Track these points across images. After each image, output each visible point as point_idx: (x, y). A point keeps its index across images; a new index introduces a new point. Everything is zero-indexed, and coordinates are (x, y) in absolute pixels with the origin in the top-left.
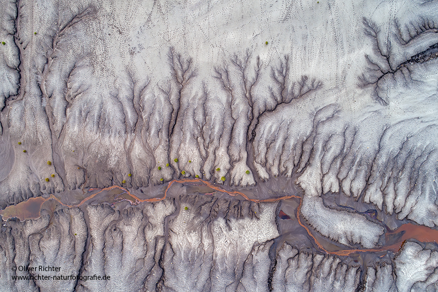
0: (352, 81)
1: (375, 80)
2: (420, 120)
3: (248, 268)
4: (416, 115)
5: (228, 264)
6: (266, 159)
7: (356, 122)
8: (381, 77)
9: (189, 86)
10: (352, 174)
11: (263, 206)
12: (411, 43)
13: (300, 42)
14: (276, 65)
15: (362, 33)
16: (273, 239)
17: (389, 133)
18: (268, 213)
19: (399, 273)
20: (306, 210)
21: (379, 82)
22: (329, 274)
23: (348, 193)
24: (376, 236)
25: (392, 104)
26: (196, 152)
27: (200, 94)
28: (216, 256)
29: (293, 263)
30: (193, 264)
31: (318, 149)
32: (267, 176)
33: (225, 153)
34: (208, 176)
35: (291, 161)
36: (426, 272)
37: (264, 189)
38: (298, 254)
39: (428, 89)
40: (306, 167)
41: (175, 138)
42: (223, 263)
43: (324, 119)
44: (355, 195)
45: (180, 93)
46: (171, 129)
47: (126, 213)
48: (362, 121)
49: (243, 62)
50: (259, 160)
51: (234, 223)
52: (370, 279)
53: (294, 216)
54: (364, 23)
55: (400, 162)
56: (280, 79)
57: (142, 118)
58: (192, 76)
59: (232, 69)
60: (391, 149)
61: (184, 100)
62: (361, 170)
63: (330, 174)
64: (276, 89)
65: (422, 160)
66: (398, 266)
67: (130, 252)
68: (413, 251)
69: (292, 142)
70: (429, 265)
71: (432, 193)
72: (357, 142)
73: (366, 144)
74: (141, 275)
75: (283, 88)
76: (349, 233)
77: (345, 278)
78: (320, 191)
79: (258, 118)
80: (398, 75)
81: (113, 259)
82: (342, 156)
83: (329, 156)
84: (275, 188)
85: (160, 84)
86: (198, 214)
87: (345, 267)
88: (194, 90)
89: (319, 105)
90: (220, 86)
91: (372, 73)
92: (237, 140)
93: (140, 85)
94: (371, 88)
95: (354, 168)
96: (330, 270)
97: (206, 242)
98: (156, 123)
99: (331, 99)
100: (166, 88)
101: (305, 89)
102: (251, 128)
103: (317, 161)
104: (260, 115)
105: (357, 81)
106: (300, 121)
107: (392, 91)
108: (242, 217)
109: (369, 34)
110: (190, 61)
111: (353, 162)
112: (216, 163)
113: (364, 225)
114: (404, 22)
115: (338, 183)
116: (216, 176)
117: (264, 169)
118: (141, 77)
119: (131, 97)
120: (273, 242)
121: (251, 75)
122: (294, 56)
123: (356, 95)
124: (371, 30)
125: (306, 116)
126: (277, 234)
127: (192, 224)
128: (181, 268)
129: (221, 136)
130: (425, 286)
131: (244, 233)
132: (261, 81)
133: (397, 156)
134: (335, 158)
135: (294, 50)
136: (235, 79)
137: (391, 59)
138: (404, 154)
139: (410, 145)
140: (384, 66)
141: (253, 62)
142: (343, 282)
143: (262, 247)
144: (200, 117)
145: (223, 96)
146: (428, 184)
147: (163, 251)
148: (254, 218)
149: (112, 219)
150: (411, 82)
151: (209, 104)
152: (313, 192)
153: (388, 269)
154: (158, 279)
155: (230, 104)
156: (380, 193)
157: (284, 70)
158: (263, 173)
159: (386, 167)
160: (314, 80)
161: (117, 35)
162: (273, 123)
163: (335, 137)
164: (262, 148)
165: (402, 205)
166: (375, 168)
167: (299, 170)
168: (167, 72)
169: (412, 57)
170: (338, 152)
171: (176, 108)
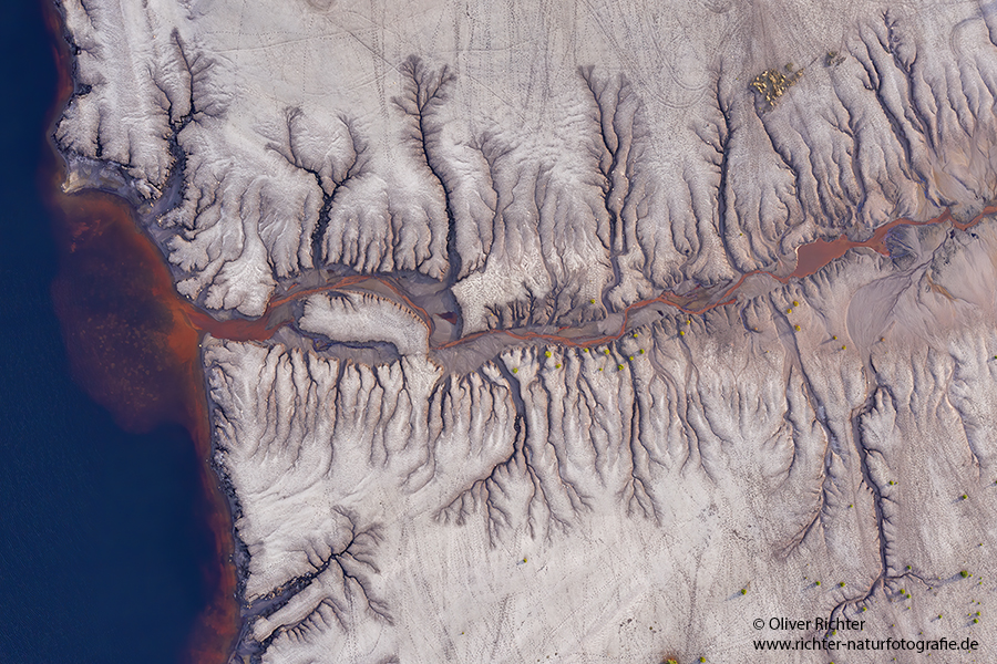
0: (392, 533)
1: (358, 539)
2: (281, 495)
3: (488, 233)
4: (288, 501)
5: (516, 234)
6: (493, 395)
7: (373, 473)
8: (350, 545)
9: (624, 477)
10: (364, 397)
11: (484, 327)
12: (317, 603)
13: (477, 571)
14: (506, 533)
15: (390, 603)
16: (458, 281)
17: (322, 467)
18: (474, 318)
19: (265, 267)
20: (420, 332)
21: (351, 538)
22: (368, 247)
23: (363, 368)
24: (309, 314)
25: (327, 510)
26: (595, 385)
27: (605, 469)
28: (536, 241)
29: (423, 253)
30: (567, 224)
31: (420, 425)
32: (486, 369)
33: (553, 392)
34: (572, 353)
35: (455, 399)
36: (226, 277)
37: (487, 350)
38: (418, 267)
39: (278, 542)
40: (433, 395)
41: (629, 399)
42: (525, 235)
43: (420, 469)
44: (352, 368)
45: (634, 465)
46: (638, 411)
47: (677, 279)
48: (365, 476)
49: (554, 527)
50: (503, 391)
51: (520, 294)
52: (307, 251)
53: (435, 320)
54: (391, 617)
55: (297, 429)
56: (496, 513)
57: (681, 419)
58: (622, 492)
59: (567, 514)
60: (314, 445)
61: (627, 455)
62: (352, 405)
63: (395, 392)
64: (499, 498)
65: (266, 438)
66: (269, 277)
67: (659, 225)
68: (251, 303)
69: (461, 427)
70: (224, 287)
71: (241, 394)
72: (367, 445)
73: (352, 446)
74: (637, 194)
75: (490, 501)
76: (350, 310)
77: (344, 245)
78: (405, 363)
79: (516, 450)
80: (327, 553)
81: (682, 210)
82: (384, 422)
83: (402, 417)
84: (471, 355)
85: (666, 471)
86: (574, 297)
87: (347, 261)
88: (616, 472)
89: (433, 488)
90: (580, 486)
91: (364, 548)
92: (540, 413)
93: (693, 465)
94: (362, 526)
95: (362, 407)
96: (366, 254)
97: (554, 259)
98: (660, 416)
99: (416, 499)
100: (656, 467)
101: (457, 506)
102: (523, 435)
103: (419, 406)
104: (514, 455)
105: (384, 533)
106: (455, 458)
107: (330, 529)
108: (510, 305)
109: (380, 603)
110: (629, 512)
111: (366, 415)
112: (563, 375)
113: (330, 328)
114: (333, 630)
115: (381, 380)
116: (560, 357)
117: (493, 379)
118: (694, 475)
119: (702, 444)
120: (459, 278)
121: (539, 511)
122: (482, 551)
123: (381, 512)
124: (379, 609)
125: (447, 468)
126: (455, 289)
127: (579, 280)
128: (584, 215)
129: (564, 415)
130: (224, 255)
131: (503, 283)
132: (523, 505)
133: (304, 437)
134: (393, 416)
135: (484, 559)
136: (560, 499)
137: (341, 574)
138: (294, 442)
139: (287, 456)
140: (350, 562)
141: (539, 530)
142: (346, 240)
143: (473, 267)
144: (600, 436)
145: (572, 472)
146: (250, 406)
147: (613, 234)
148: (492, 306)
149: (695, 266)
150: (306, 547)
151: (590, 457)
152: (415, 361)
153: (283, 270)
154: (613, 194)
155: (560, 463)
156: (315, 378)
157: (493, 527)
158: (493, 373)
159: (316, 418)
160: (446, 522)
161: (739, 528)
162: (492, 448)
163: (400, 446)
164: (501, 409)
165: (281, 367)
166: (332, 412)
167: (441, 388)
168: (658, 490)
169: (311, 583)
170: (391, 426)
171: (637, 442)
